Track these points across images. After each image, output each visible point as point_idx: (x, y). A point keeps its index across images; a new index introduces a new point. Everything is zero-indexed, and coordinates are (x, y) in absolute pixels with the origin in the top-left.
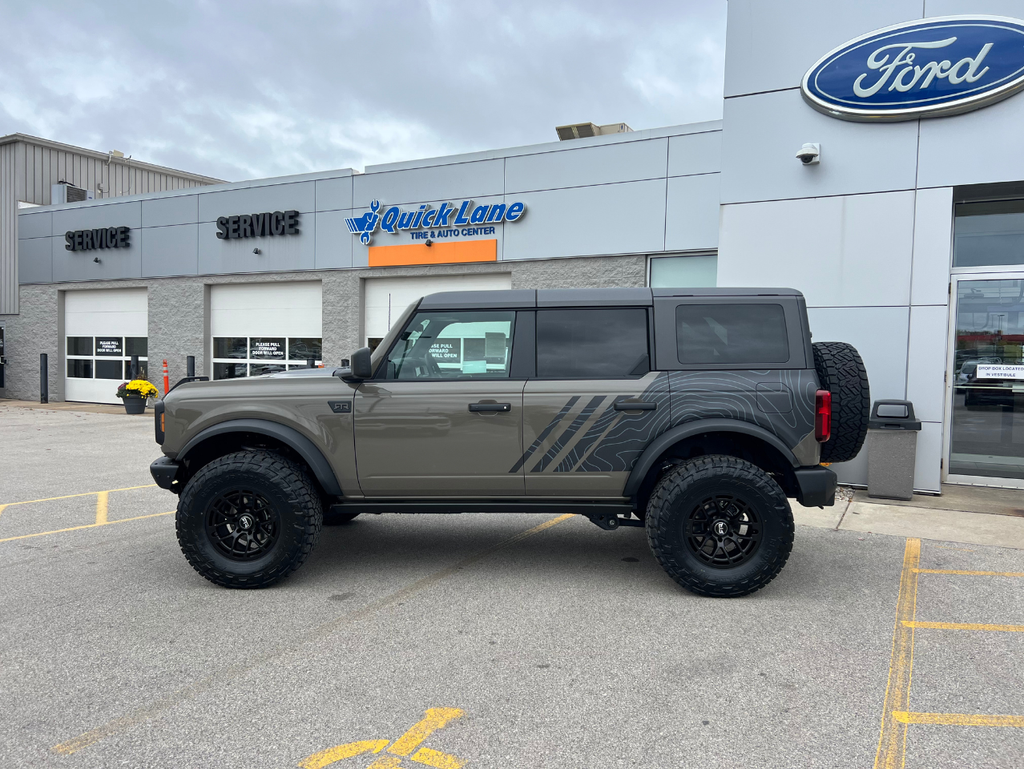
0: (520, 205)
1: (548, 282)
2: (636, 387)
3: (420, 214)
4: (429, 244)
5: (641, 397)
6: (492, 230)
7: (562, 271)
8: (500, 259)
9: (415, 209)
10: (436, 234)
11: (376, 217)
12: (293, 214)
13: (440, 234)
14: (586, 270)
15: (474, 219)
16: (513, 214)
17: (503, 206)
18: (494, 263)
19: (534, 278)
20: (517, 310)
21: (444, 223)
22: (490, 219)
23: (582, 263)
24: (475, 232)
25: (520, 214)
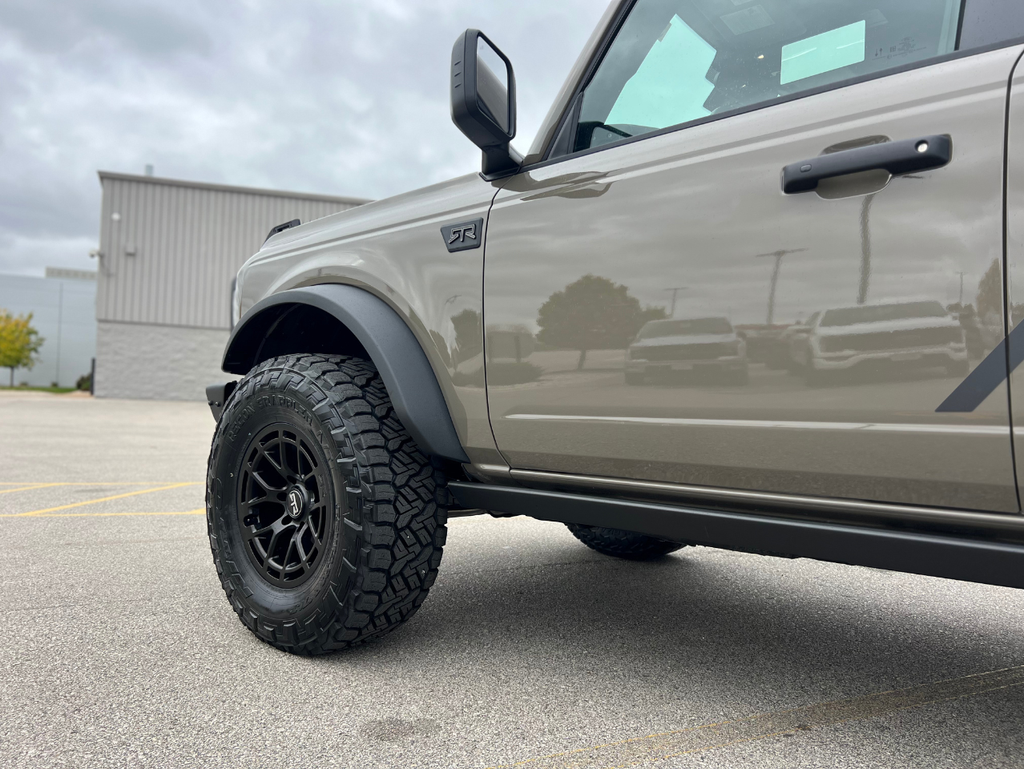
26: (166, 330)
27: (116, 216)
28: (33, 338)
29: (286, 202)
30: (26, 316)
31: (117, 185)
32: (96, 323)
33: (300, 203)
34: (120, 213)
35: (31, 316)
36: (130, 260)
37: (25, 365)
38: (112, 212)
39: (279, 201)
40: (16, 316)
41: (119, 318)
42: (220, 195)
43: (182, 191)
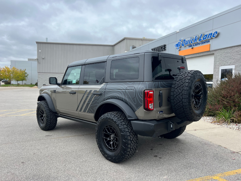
0: (216, 32)
1: (225, 55)
2: (98, 87)
3: (190, 40)
4: (192, 48)
5: (99, 91)
6: (209, 41)
7: (230, 51)
8: (211, 50)
9: (189, 39)
10: (194, 45)
11: (180, 43)
12: (164, 45)
13: (196, 45)
14: (236, 50)
15: (204, 39)
16: (214, 35)
17: (212, 34)
18: (209, 51)
19: (221, 55)
20: (82, 65)
21: (196, 41)
22: (208, 38)
23: (236, 48)
24: (204, 43)
25: (216, 35)
26: (51, 74)
27: (40, 51)
28: (26, 74)
29: (75, 45)
30: (24, 70)
31: (40, 44)
32: (37, 73)
33: (77, 46)
34: (41, 50)
35: (25, 70)
36: (43, 60)
37: (25, 80)
38: (39, 50)
39: (73, 45)
40: (22, 70)
41: (42, 72)
42: (61, 45)
43: (53, 45)
